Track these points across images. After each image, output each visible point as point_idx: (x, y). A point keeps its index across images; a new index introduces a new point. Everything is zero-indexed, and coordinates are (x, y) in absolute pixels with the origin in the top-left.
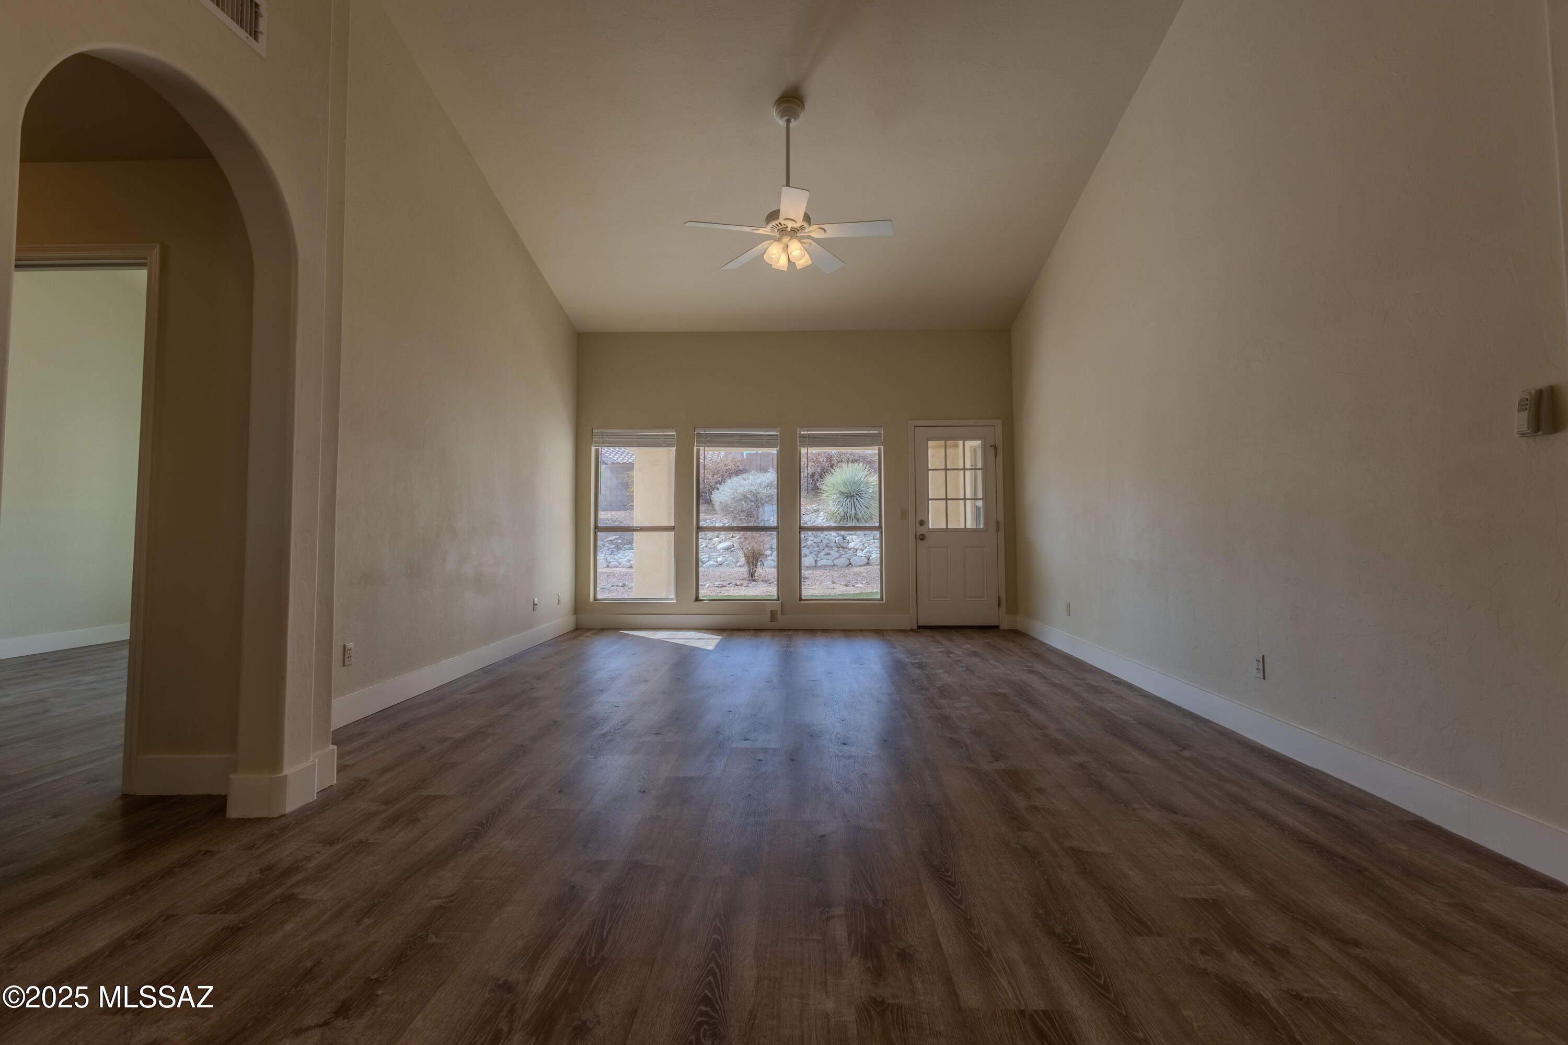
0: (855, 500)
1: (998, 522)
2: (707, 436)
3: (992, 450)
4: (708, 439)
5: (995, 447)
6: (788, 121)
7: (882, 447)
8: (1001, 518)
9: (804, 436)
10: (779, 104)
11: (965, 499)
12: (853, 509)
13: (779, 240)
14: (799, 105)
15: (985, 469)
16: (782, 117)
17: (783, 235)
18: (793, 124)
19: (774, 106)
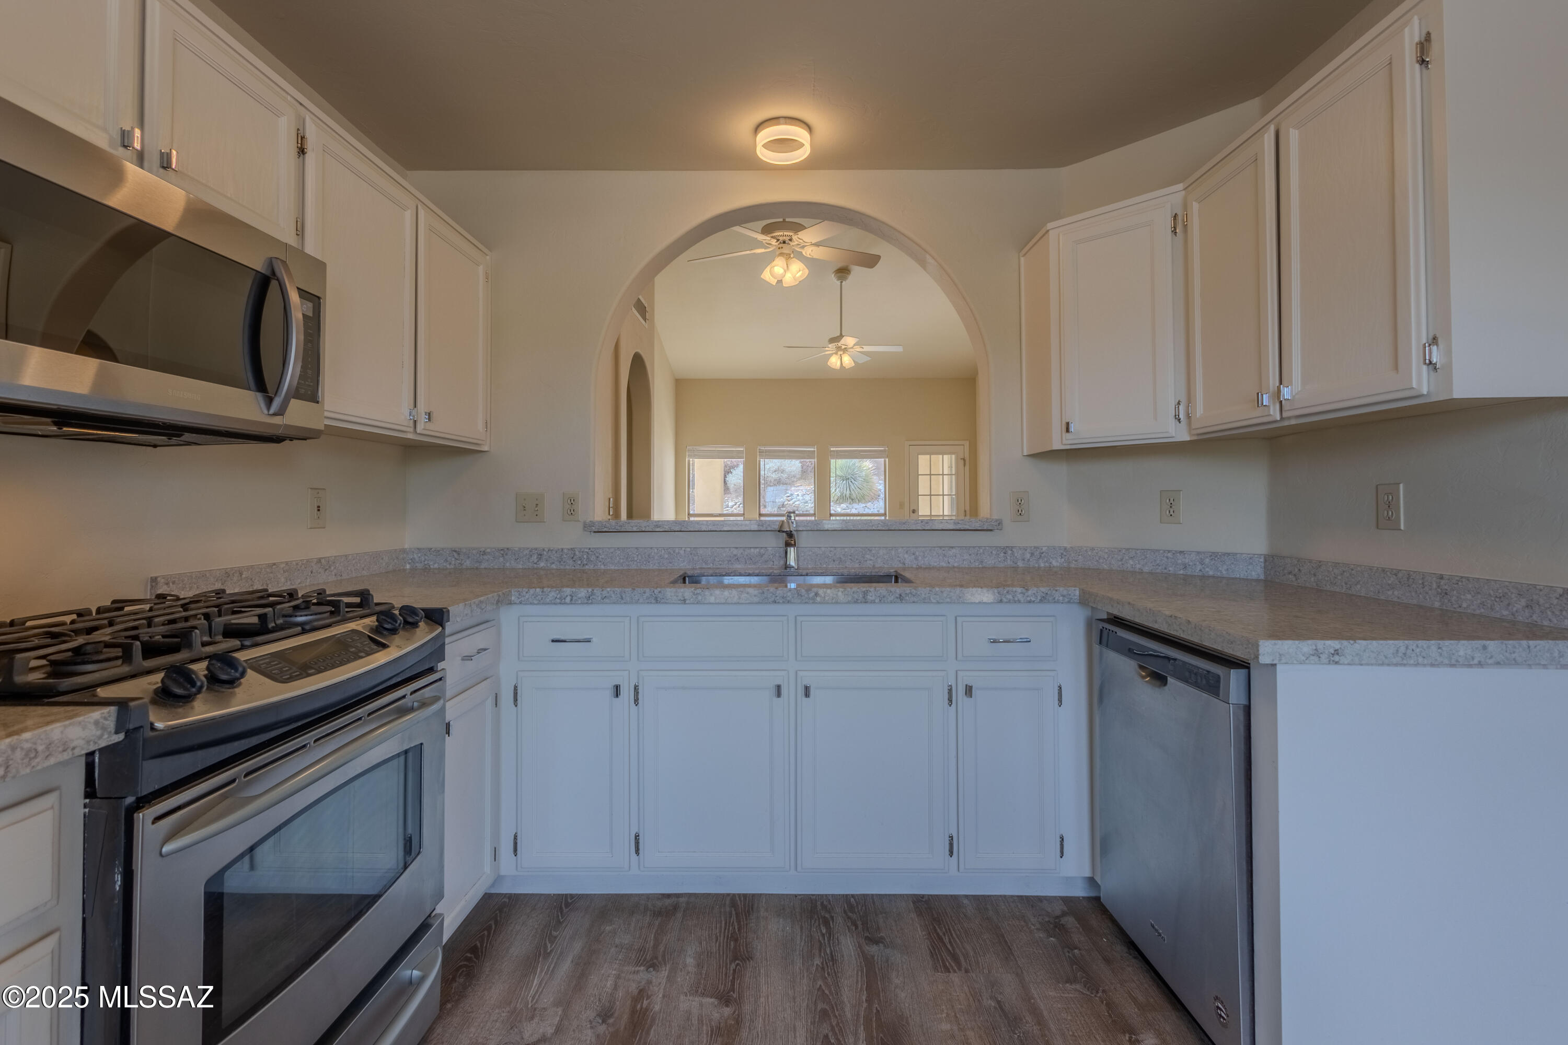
0: (850, 482)
1: (965, 511)
2: (766, 451)
3: (962, 461)
4: (767, 453)
5: (964, 460)
6: (842, 282)
7: (887, 459)
8: (968, 508)
9: (834, 451)
10: (836, 273)
11: (943, 495)
12: (848, 489)
13: (836, 353)
14: (848, 274)
15: (957, 474)
16: (838, 280)
17: (839, 350)
18: (844, 283)
19: (833, 273)
